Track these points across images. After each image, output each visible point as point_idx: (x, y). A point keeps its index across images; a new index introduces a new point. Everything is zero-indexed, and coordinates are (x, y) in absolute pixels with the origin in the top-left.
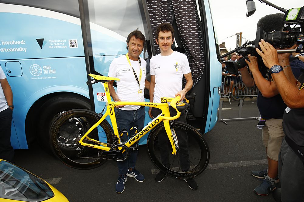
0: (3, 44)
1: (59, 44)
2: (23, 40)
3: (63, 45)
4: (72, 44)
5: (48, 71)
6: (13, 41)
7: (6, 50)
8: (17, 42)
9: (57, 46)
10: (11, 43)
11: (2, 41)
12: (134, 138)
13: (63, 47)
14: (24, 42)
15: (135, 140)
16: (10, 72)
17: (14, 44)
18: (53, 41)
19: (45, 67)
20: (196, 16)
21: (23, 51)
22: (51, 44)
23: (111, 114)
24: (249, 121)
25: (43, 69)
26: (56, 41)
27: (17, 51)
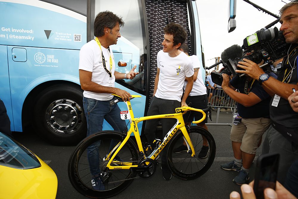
0: (12, 31)
1: (64, 37)
2: (32, 30)
3: (68, 39)
4: (76, 38)
5: (51, 60)
6: (23, 29)
7: (15, 37)
8: (26, 30)
9: (62, 38)
10: (21, 31)
11: (12, 28)
12: (158, 150)
13: (68, 40)
14: (33, 31)
15: (159, 151)
16: (15, 58)
17: (23, 32)
18: (59, 34)
19: (49, 56)
20: (186, 27)
21: (31, 39)
22: (57, 36)
23: (136, 131)
24: (225, 127)
25: (46, 57)
26: (62, 34)
27: (25, 39)
